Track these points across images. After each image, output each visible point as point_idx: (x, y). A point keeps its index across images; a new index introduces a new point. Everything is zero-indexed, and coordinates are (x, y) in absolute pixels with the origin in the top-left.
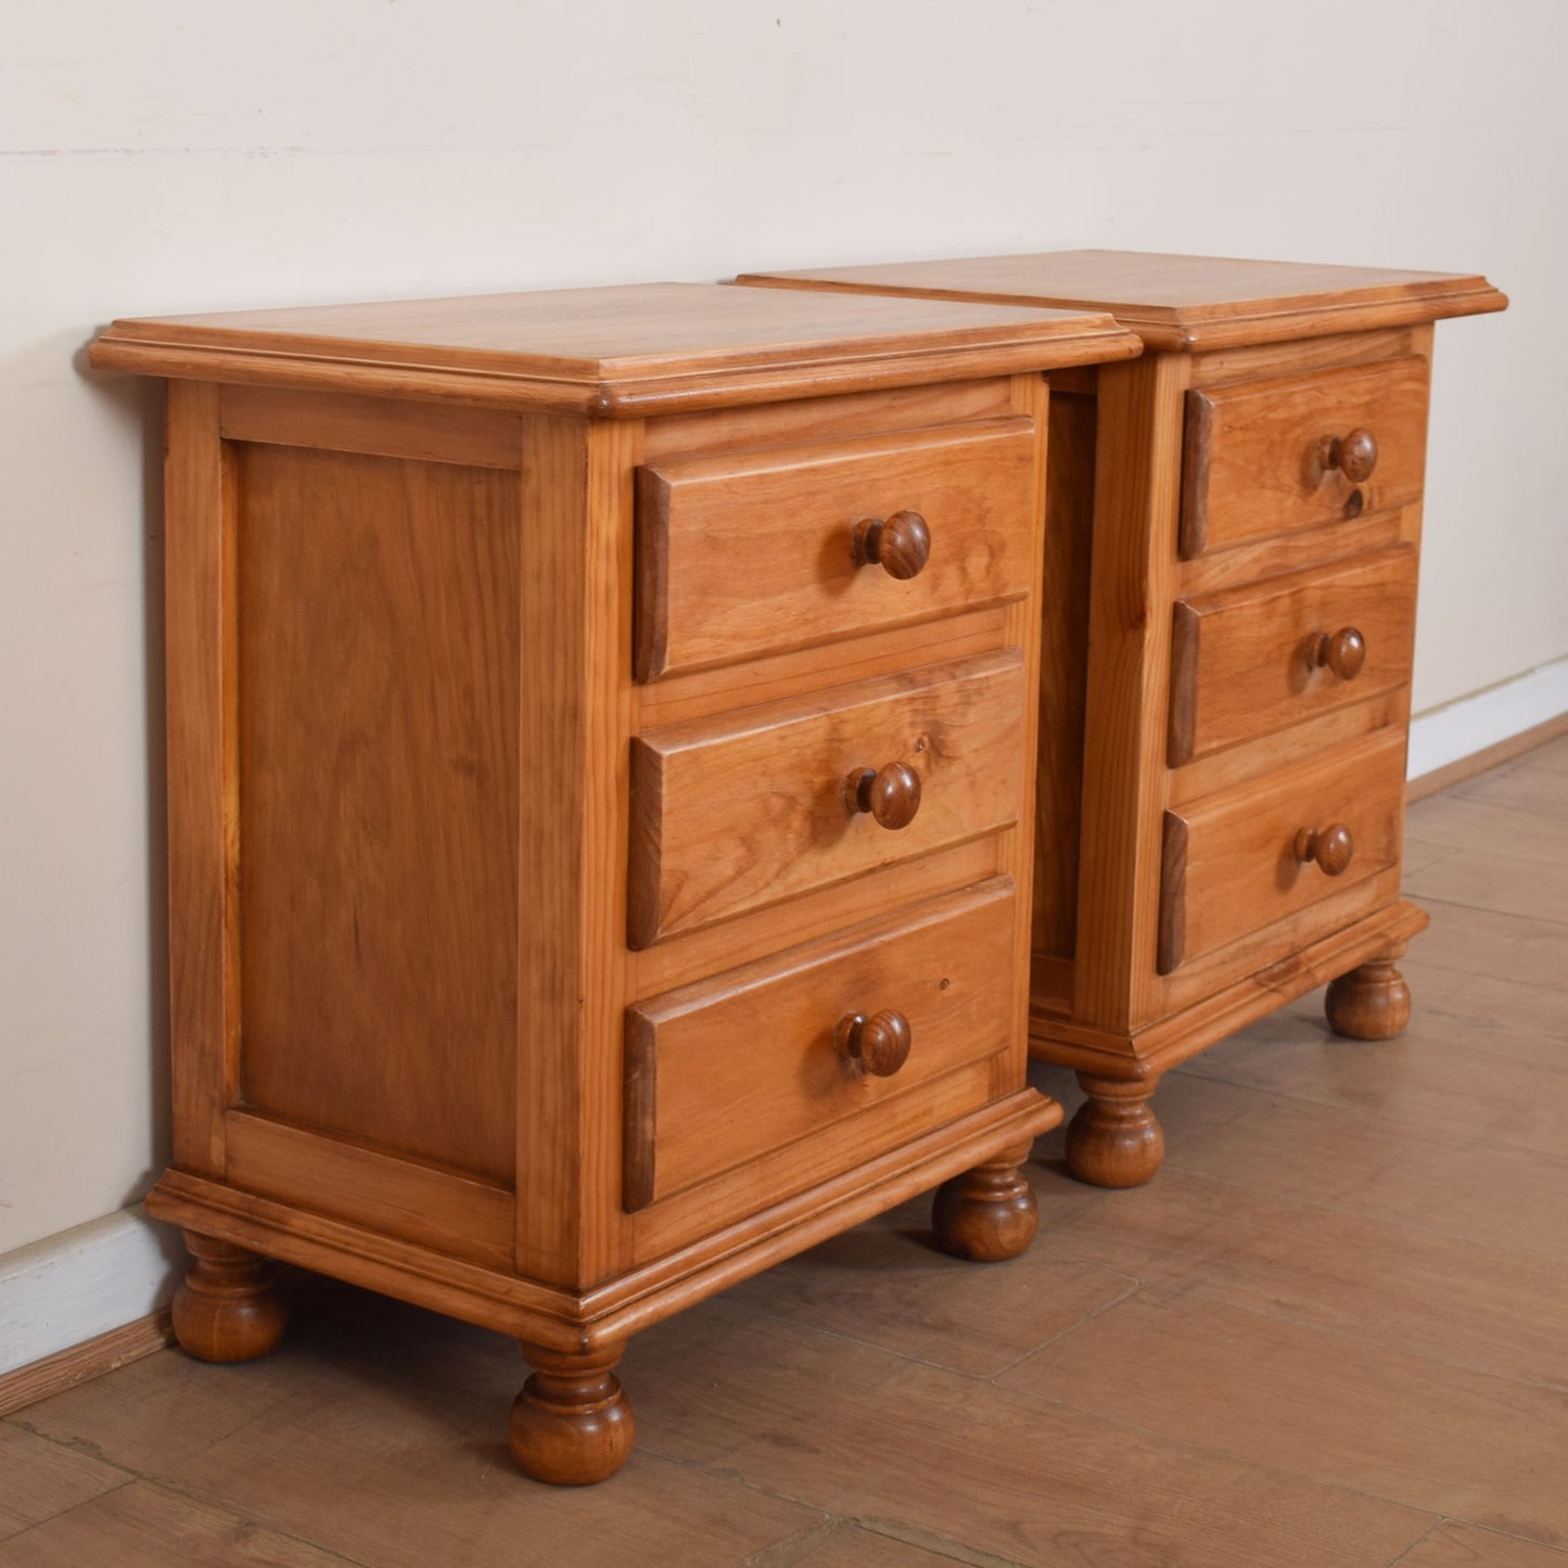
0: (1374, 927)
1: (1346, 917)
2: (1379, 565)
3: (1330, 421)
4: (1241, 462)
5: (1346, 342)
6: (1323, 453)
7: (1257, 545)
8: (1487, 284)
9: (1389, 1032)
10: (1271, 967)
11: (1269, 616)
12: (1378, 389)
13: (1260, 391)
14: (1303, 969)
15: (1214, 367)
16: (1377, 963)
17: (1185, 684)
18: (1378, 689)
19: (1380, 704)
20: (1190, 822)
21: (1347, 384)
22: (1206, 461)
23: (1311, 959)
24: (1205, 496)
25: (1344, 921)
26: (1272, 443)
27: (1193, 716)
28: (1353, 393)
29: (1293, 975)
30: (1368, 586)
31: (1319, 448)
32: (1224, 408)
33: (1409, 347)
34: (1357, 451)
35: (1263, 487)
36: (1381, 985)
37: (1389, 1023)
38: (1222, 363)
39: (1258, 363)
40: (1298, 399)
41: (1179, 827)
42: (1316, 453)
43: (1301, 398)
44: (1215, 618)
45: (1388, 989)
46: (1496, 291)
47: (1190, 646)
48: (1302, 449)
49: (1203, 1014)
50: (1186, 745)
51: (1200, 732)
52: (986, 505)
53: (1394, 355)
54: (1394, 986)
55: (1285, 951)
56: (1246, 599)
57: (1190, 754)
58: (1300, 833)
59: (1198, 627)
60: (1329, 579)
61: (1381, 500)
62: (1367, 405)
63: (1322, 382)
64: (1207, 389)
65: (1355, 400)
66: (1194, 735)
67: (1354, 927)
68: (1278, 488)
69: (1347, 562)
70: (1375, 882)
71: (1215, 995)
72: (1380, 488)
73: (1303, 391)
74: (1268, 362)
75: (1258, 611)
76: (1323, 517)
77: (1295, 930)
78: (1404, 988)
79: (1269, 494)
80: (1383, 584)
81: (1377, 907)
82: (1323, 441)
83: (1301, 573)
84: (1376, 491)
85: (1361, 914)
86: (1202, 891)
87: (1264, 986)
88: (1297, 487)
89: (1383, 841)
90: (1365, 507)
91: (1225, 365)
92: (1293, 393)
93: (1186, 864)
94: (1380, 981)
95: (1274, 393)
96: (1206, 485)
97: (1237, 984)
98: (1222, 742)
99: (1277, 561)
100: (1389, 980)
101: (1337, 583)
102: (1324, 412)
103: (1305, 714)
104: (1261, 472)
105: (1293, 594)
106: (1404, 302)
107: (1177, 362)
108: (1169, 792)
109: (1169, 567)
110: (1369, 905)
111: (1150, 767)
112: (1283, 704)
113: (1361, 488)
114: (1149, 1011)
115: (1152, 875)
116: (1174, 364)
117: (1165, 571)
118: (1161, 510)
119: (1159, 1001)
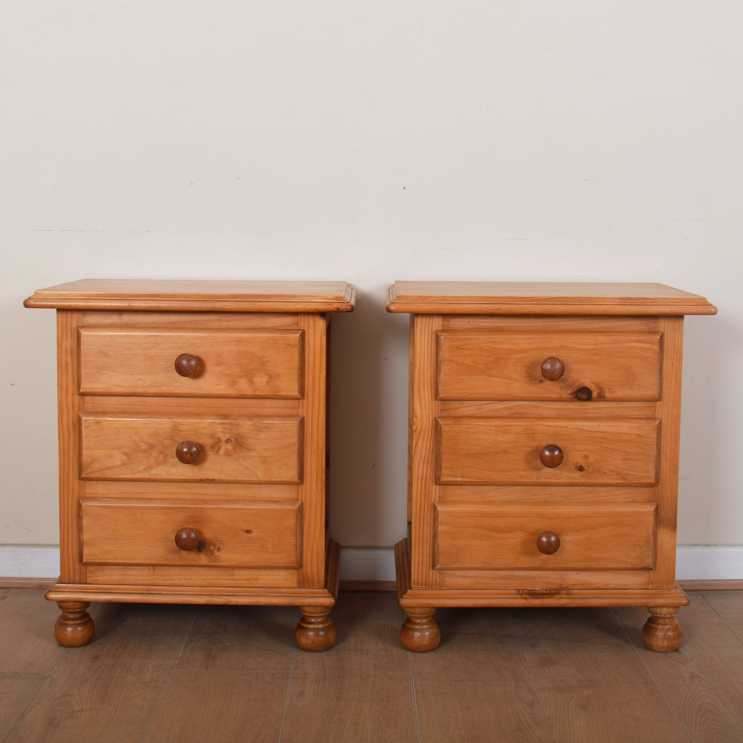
3: (554, 354)
5: (589, 321)
12: (602, 344)
13: (486, 335)
21: (570, 339)
22: (440, 360)
23: (568, 594)
24: (440, 374)
27: (440, 464)
33: (655, 328)
35: (490, 375)
41: (436, 509)
44: (455, 426)
45: (661, 629)
46: (711, 306)
52: (266, 359)
59: (441, 428)
60: (564, 424)
63: (546, 336)
66: (441, 472)
68: (505, 377)
71: (483, 589)
72: (610, 389)
75: (495, 429)
76: (553, 395)
77: (562, 579)
79: (496, 379)
81: (651, 588)
83: (541, 418)
84: (605, 390)
86: (453, 539)
87: (521, 595)
89: (633, 554)
93: (438, 525)
96: (440, 370)
97: (505, 589)
101: (570, 426)
102: (547, 349)
104: (488, 369)
105: (527, 426)
107: (430, 319)
108: (437, 495)
109: (431, 402)
110: (641, 585)
111: (420, 481)
112: (522, 473)
113: (589, 386)
114: (427, 583)
115: (426, 526)
116: (428, 319)
117: (427, 403)
118: (422, 377)
119: (436, 581)
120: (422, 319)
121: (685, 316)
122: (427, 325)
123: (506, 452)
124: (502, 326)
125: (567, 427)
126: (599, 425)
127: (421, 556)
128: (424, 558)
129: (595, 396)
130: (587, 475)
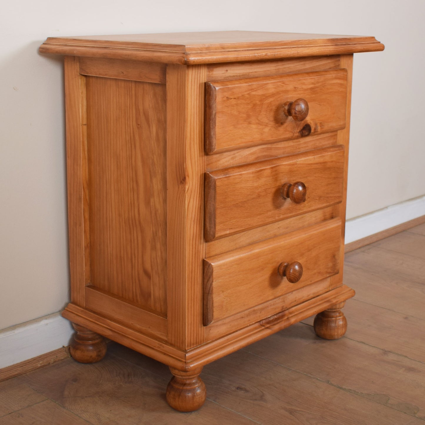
0: (326, 298)
1: (313, 294)
2: (323, 155)
3: (290, 96)
4: (236, 113)
5: (303, 63)
6: (285, 109)
7: (252, 148)
8: (376, 40)
9: (336, 337)
10: (270, 317)
11: (258, 178)
12: (318, 83)
13: (246, 83)
14: (286, 318)
15: (223, 72)
16: (331, 310)
17: (210, 207)
18: (324, 205)
19: (328, 210)
20: (214, 264)
21: (300, 80)
22: (214, 112)
23: (290, 313)
24: (214, 128)
25: (312, 296)
26: (255, 105)
27: (215, 221)
28: (304, 84)
29: (281, 320)
30: (317, 164)
31: (283, 107)
32: (223, 90)
33: (339, 65)
34: (297, 108)
35: (250, 123)
36: (333, 319)
37: (336, 334)
38: (227, 71)
39: (251, 71)
40: (270, 86)
41: (209, 266)
42: (282, 109)
43: (271, 86)
44: (225, 179)
45: (336, 320)
46: (379, 42)
47: (212, 191)
48: (274, 108)
49: (228, 340)
50: (212, 233)
51: (218, 227)
53: (330, 68)
54: (339, 319)
55: (278, 311)
56: (245, 171)
57: (214, 236)
58: (281, 265)
59: (215, 183)
60: (294, 161)
61: (322, 128)
62: (311, 89)
63: (285, 79)
64: (216, 82)
65: (305, 87)
66: (215, 228)
67: (318, 297)
68: (260, 123)
69: (306, 153)
70: (329, 279)
71: (237, 331)
72: (321, 123)
73: (272, 83)
74: (255, 70)
75: (252, 176)
76: (288, 135)
77: (284, 301)
78: (344, 319)
79: (254, 126)
80: (325, 163)
81: (330, 289)
82: (285, 104)
83: (279, 158)
84: (318, 125)
85: (321, 292)
86: (223, 292)
87: (263, 326)
88: (272, 123)
89: (330, 264)
90: (312, 131)
91: (229, 72)
92: (268, 84)
93: (213, 282)
94: (333, 317)
95: (255, 84)
96: (215, 123)
97: (250, 325)
98: (232, 231)
99: (265, 154)
100: (336, 317)
101: (298, 163)
102: (286, 92)
103: (282, 217)
104: (249, 116)
105: (272, 168)
106: (325, 46)
107: (198, 69)
108: (204, 252)
109: (199, 158)
110: (325, 289)
111: (191, 242)
112: (269, 213)
113: (309, 123)
114: (197, 341)
115: (196, 286)
116: (197, 70)
117: (196, 159)
118: (192, 133)
119: (204, 336)
120: (192, 69)
121: (355, 54)
122: (196, 76)
123: (259, 197)
124: (250, 73)
125: (296, 164)
126: (314, 158)
127: (192, 317)
128: (195, 317)
129: (313, 131)
130: (307, 204)
